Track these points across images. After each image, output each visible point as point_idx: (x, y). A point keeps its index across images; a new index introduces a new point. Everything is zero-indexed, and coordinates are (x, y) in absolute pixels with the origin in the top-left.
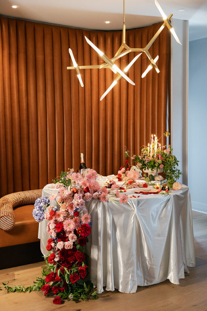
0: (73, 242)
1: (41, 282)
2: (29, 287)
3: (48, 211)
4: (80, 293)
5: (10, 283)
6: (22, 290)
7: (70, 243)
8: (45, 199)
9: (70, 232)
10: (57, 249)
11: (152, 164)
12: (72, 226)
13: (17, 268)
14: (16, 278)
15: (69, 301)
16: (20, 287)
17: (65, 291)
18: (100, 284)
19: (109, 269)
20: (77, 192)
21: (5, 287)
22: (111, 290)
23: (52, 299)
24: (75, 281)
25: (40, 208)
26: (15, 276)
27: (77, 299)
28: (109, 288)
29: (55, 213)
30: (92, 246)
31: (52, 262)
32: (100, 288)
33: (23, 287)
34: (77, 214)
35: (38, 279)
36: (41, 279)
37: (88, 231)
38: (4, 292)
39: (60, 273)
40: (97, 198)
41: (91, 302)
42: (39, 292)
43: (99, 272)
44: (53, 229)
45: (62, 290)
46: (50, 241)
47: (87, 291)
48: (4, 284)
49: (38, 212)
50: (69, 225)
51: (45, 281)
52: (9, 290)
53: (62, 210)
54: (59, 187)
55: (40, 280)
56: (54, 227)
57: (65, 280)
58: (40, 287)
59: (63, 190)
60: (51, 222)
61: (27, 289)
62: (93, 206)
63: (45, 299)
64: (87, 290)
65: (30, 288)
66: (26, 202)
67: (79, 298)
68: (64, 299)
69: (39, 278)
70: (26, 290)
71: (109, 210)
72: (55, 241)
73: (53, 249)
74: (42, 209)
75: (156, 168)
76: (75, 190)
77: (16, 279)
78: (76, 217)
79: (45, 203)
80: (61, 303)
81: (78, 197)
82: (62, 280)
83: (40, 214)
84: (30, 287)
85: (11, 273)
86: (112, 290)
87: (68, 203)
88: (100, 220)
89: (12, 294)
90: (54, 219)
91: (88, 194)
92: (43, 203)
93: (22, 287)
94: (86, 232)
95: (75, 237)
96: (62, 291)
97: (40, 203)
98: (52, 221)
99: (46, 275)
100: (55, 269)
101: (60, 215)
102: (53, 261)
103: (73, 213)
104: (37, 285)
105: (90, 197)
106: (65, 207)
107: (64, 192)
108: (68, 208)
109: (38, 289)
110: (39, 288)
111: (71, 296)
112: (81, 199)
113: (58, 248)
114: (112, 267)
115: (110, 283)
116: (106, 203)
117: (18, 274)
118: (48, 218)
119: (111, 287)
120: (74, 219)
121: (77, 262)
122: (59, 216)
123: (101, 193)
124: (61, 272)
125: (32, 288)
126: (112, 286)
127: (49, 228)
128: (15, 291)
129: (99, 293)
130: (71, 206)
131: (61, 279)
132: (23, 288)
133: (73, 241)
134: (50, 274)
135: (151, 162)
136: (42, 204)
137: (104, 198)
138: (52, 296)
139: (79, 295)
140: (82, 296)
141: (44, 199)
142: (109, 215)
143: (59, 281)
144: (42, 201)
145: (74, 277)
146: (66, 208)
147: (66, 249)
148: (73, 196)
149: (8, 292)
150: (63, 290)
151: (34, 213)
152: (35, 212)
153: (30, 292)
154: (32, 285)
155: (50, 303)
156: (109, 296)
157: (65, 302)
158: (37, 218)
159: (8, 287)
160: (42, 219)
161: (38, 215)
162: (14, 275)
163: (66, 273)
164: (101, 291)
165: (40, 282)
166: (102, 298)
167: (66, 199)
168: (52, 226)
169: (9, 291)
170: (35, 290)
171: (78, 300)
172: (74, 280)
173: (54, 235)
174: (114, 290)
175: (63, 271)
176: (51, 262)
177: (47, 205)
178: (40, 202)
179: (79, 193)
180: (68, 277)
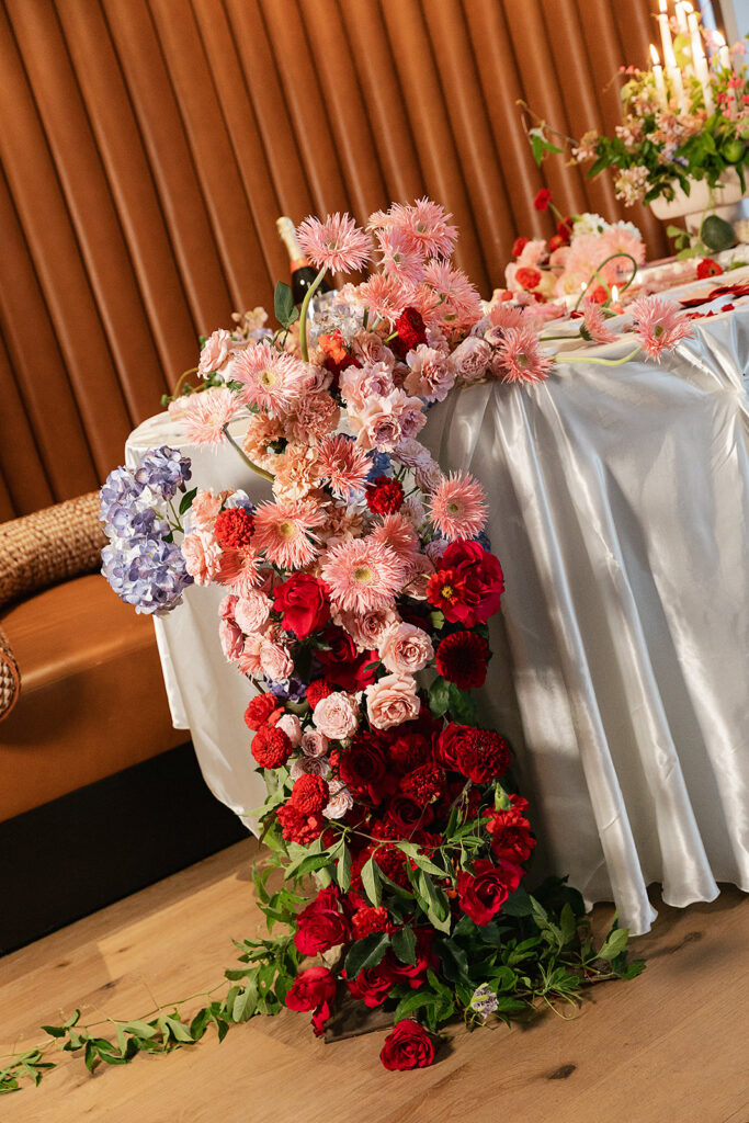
0: (416, 675)
1: (272, 962)
2: (208, 1006)
3: (202, 526)
4: (529, 968)
5: (90, 1011)
6: (173, 1038)
7: (399, 686)
8: (157, 462)
9: (376, 619)
10: (320, 748)
11: (709, 147)
12: (383, 575)
13: (106, 918)
14: (114, 977)
15: (476, 1026)
16: (154, 1024)
17: (433, 980)
18: (629, 883)
19: (658, 782)
20: (352, 359)
21: (68, 1047)
22: (701, 898)
23: (372, 1043)
24: (496, 909)
25: (144, 523)
26: (109, 961)
27: (520, 1005)
28: (684, 891)
29: (250, 519)
30: (520, 673)
31: (310, 832)
32: (635, 901)
33: (172, 1017)
34: (390, 498)
35: (249, 950)
36: (268, 944)
37: (486, 581)
38: (68, 1079)
39: (379, 882)
40: (482, 371)
41: (614, 1002)
42: (274, 1024)
43: (610, 816)
44: (262, 630)
45: (416, 977)
46: (260, 713)
47: (561, 945)
48: (58, 1033)
49: (136, 551)
50: (360, 573)
51: (293, 951)
52: (94, 1056)
53: (289, 493)
54: (227, 359)
55: (264, 950)
56: (265, 614)
57: (424, 917)
58: (272, 988)
59: (260, 366)
60: (236, 593)
61: (198, 1025)
62: (469, 430)
63: (323, 1058)
64: (556, 935)
65: (215, 1014)
66: (54, 565)
67: (529, 998)
68: (440, 1025)
69: (248, 943)
70: (192, 1032)
71: (577, 430)
72: (294, 703)
73: (298, 750)
74: (157, 526)
75: (731, 170)
76: (333, 344)
77: (118, 981)
78: (387, 519)
79: (168, 490)
80: (436, 1053)
81: (367, 382)
82: (398, 920)
83: (156, 559)
84: (216, 1006)
85: (78, 955)
86: (706, 894)
87: (313, 441)
88: (534, 502)
89: (115, 1076)
90: (251, 564)
91: (423, 356)
92: (154, 486)
93: (163, 1017)
94: (477, 590)
95: (421, 640)
96: (418, 983)
97: (137, 495)
98: (243, 583)
99: (288, 917)
100: (341, 865)
101: (284, 529)
102: (313, 822)
103: (361, 494)
104: (249, 984)
105: (442, 372)
106: (300, 467)
107: (271, 376)
108: (322, 471)
109: (263, 1008)
110: (271, 999)
111: (481, 1000)
112: (395, 393)
113: (325, 737)
114: (677, 765)
115: (681, 859)
116: (544, 393)
117: (121, 951)
118: (214, 565)
119: (693, 881)
120: (378, 530)
121: (465, 792)
122: (278, 533)
123: (501, 335)
124: (382, 875)
125: (229, 1011)
126: (701, 872)
127: (237, 631)
128: (133, 1050)
129: (639, 933)
130: (341, 454)
131: (390, 918)
132: (173, 1023)
133: (413, 668)
134: (313, 905)
135: (697, 143)
136: (147, 499)
137: (528, 359)
138: (360, 1025)
139: (527, 981)
140: (547, 981)
141: (150, 465)
142: (583, 460)
143: (382, 933)
144: (144, 477)
145: (486, 885)
146: (312, 477)
147: (379, 727)
148: (335, 390)
149: (94, 1069)
150: (423, 976)
151: (114, 565)
152: (120, 558)
153: (222, 1035)
154: (221, 990)
155: (368, 1076)
156: (697, 936)
157: (455, 1045)
158: (139, 593)
159: (82, 1040)
160: (174, 590)
161: (143, 569)
162: (97, 959)
163: (418, 872)
164: (643, 918)
165: (266, 962)
166: (666, 957)
167: (294, 419)
168: (253, 610)
169: (97, 1063)
170: (250, 1015)
171: (528, 1009)
172: (488, 901)
173: (276, 667)
174: (715, 892)
175: (394, 866)
176: (305, 835)
177: (179, 496)
178: (133, 485)
179: (366, 361)
180: (438, 896)
